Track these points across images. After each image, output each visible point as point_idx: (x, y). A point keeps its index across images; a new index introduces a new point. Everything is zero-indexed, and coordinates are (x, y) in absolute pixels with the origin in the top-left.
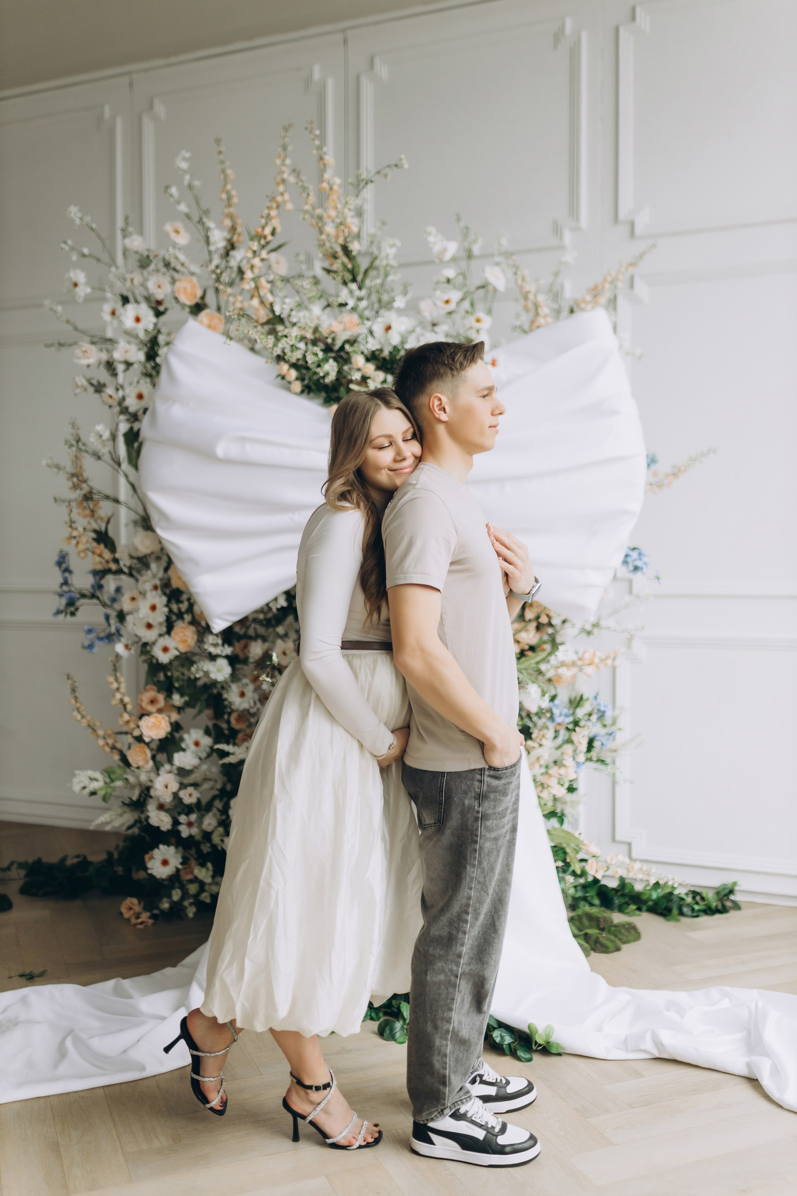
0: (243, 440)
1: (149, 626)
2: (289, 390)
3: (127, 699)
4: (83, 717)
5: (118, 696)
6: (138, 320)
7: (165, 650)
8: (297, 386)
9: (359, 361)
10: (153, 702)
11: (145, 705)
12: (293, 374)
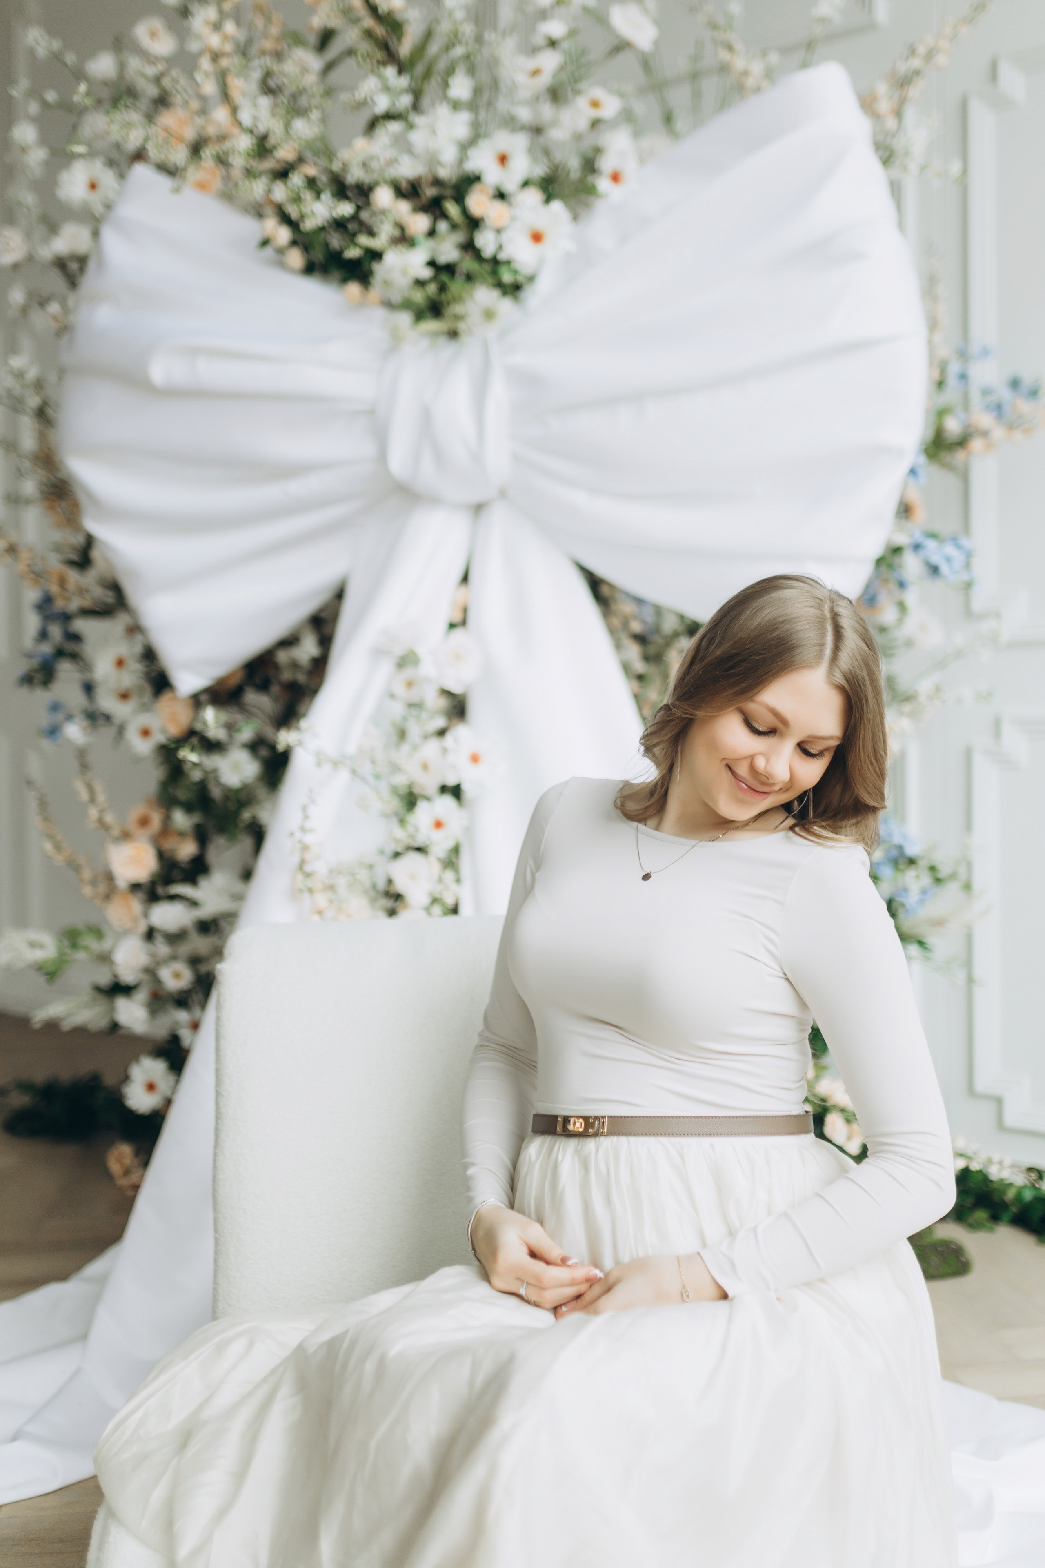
0: (195, 352)
1: (124, 696)
2: (282, 265)
3: (109, 818)
4: (58, 847)
5: (93, 813)
6: (93, 186)
7: (146, 733)
8: (296, 258)
9: (383, 197)
10: (144, 822)
11: (132, 826)
12: (284, 235)
